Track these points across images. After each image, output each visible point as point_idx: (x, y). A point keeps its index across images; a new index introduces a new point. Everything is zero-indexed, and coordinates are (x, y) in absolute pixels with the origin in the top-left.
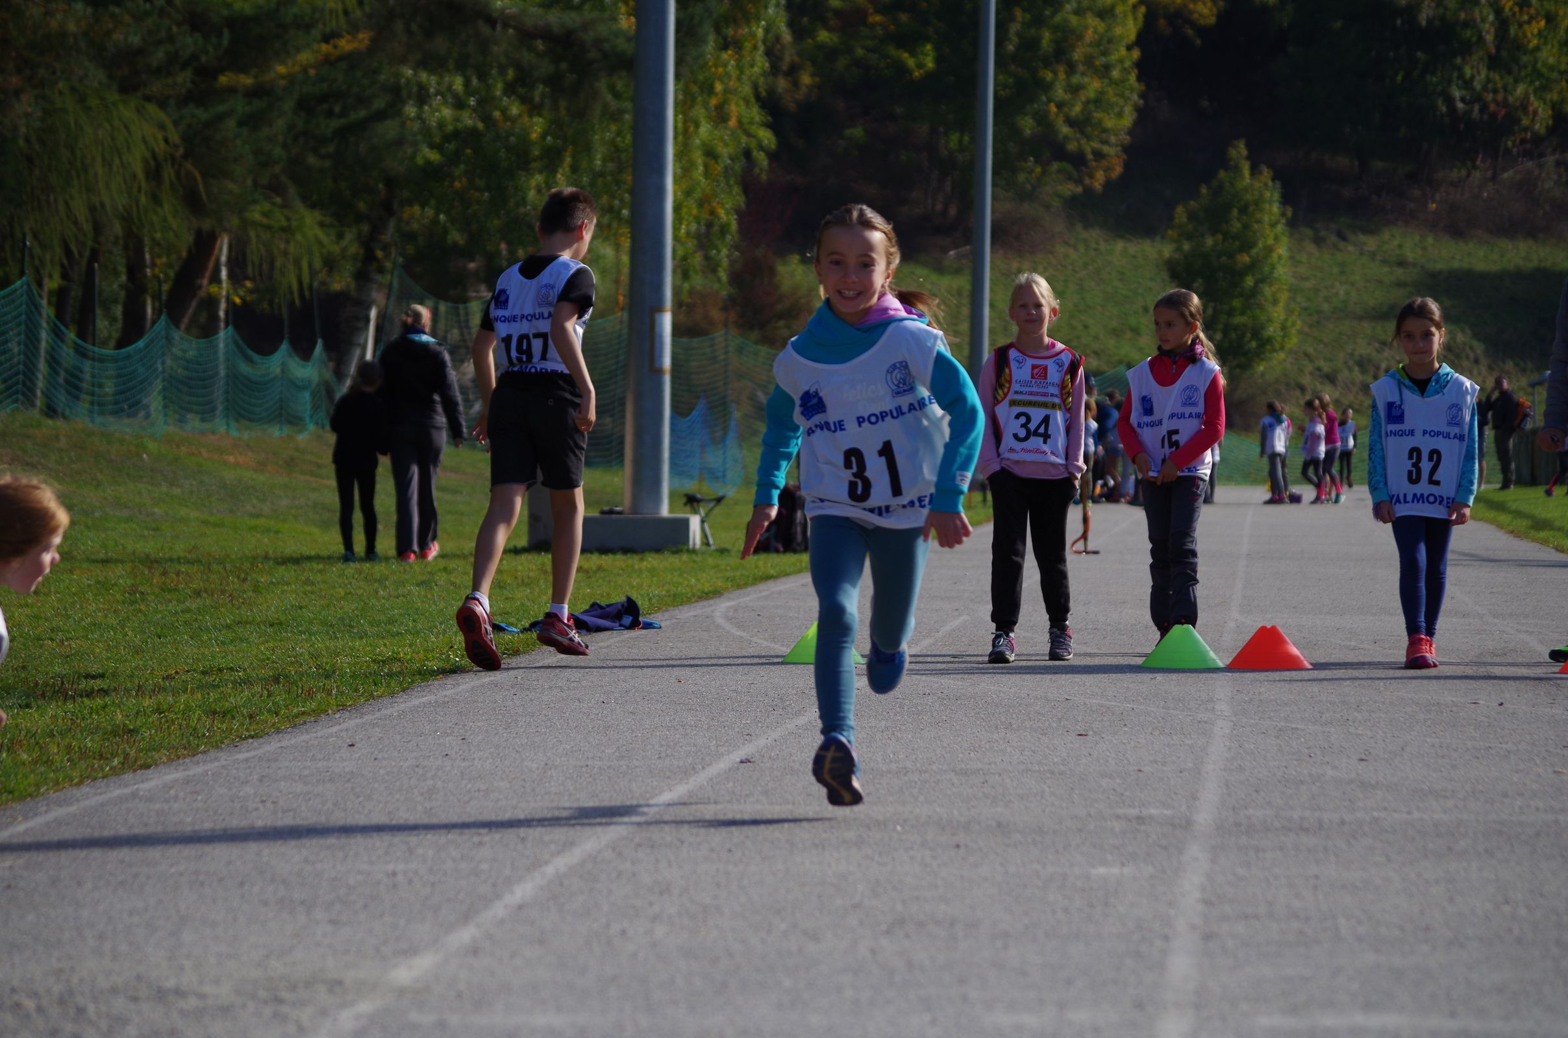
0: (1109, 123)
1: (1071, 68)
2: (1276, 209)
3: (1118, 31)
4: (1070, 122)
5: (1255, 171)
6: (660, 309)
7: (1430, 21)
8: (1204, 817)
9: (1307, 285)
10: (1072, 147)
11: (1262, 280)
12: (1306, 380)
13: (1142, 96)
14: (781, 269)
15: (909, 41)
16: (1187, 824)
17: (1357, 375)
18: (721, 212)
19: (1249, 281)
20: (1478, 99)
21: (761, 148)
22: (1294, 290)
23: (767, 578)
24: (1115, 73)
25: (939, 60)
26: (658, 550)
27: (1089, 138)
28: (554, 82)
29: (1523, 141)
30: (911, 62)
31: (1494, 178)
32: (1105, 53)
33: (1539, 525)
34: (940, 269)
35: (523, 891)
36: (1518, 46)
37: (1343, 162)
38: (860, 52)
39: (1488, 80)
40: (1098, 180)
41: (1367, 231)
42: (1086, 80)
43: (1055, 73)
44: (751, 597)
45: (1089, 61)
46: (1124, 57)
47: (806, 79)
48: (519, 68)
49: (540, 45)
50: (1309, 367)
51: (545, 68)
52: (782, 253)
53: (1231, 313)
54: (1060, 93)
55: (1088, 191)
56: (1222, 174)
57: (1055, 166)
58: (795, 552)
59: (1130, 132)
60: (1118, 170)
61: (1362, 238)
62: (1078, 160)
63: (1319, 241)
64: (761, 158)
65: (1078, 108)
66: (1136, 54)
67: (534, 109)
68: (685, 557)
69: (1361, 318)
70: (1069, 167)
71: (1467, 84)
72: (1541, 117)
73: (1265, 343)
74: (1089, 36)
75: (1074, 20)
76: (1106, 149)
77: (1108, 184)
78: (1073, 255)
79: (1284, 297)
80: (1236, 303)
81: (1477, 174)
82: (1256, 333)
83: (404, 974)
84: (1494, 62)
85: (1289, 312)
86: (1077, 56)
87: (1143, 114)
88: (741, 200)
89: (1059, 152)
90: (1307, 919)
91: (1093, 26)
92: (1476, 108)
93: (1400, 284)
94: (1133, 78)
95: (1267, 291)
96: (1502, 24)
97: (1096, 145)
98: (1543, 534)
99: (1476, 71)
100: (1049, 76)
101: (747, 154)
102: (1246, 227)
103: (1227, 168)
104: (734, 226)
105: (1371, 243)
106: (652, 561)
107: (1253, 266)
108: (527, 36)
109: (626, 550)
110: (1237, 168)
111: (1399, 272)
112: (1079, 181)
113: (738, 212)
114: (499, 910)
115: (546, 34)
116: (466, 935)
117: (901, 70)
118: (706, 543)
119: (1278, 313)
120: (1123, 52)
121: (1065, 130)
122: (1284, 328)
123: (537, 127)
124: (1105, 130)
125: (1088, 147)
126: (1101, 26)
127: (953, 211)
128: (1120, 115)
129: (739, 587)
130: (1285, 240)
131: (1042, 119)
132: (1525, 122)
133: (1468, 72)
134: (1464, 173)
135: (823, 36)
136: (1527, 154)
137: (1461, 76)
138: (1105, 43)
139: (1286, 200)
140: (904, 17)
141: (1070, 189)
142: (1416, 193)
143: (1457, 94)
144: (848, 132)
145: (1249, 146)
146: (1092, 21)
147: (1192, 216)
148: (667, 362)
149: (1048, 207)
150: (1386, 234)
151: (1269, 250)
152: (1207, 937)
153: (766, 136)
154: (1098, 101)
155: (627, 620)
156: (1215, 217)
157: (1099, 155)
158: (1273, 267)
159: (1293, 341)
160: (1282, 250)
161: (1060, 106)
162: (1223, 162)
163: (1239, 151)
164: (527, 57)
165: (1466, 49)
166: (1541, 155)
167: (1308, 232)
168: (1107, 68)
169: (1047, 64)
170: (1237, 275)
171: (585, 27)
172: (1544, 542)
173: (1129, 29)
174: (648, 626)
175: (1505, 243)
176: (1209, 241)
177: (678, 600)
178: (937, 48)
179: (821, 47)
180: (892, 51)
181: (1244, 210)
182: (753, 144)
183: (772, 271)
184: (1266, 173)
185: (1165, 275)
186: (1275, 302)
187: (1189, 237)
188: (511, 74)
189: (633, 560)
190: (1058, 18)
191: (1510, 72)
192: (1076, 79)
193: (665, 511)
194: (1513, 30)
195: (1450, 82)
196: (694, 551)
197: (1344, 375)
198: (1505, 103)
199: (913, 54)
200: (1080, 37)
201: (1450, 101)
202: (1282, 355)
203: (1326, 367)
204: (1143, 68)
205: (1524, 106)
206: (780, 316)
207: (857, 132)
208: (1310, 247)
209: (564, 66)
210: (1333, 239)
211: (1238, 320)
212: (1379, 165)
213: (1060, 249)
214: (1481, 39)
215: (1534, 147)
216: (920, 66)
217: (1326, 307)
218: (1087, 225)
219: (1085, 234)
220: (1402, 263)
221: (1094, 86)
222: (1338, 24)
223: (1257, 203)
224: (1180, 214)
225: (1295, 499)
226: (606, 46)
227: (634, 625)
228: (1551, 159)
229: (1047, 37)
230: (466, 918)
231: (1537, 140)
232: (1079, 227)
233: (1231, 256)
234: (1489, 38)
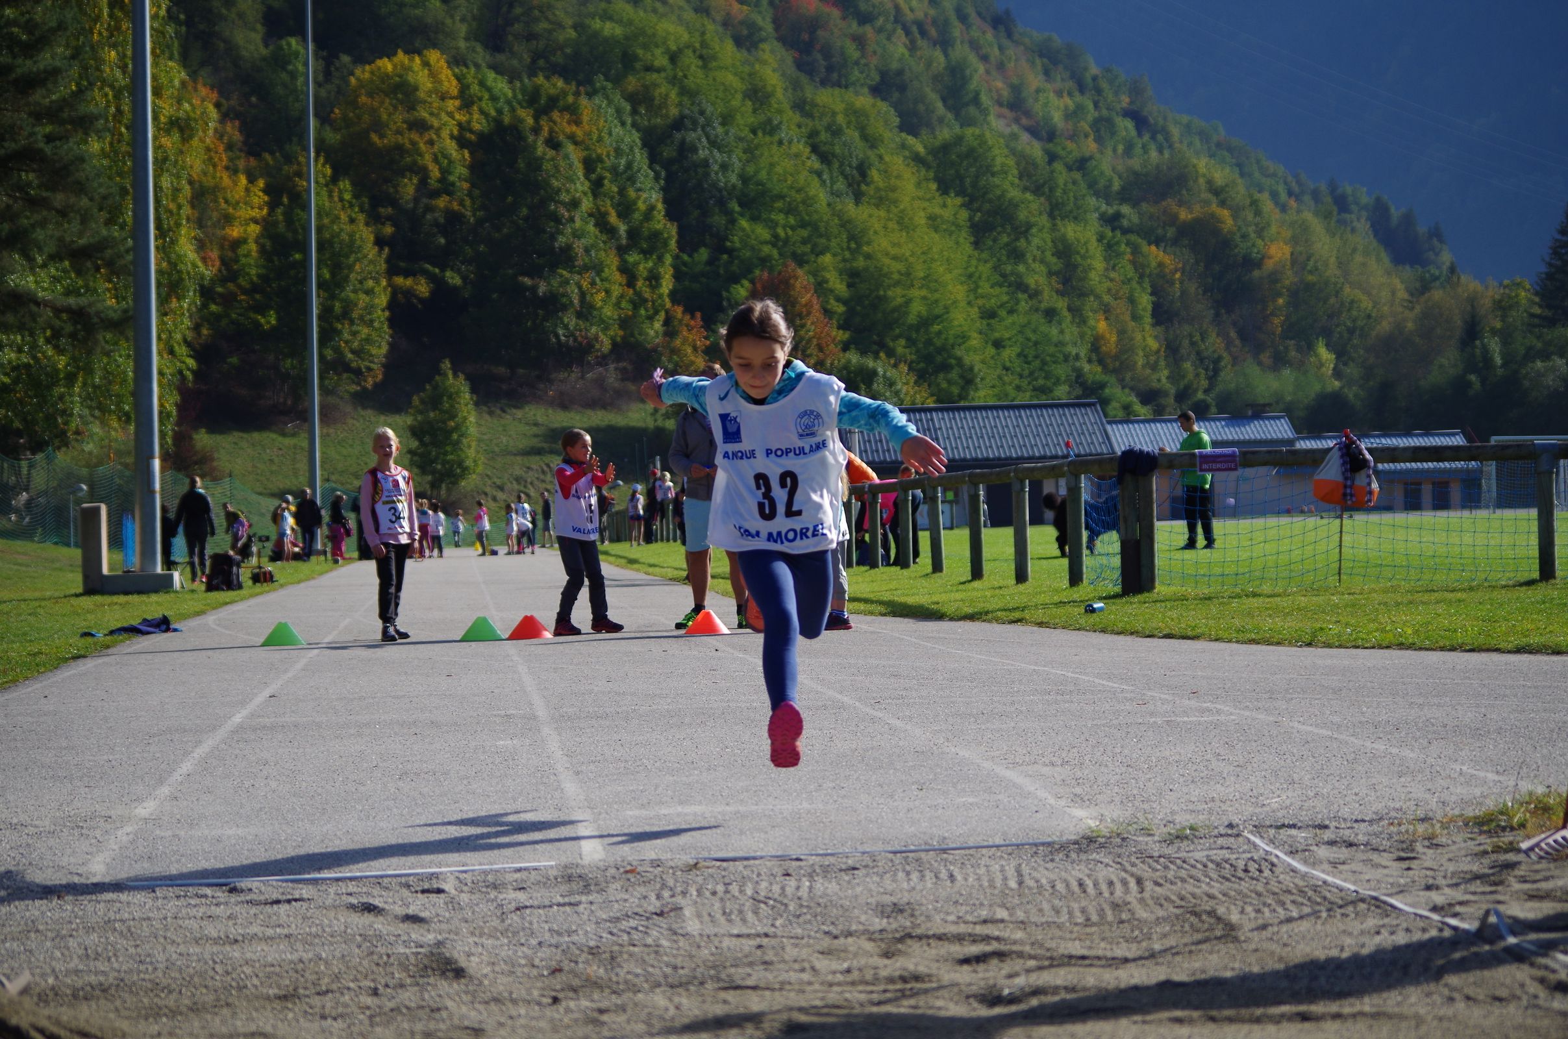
0: (374, 351)
1: (352, 322)
2: (467, 396)
3: (377, 301)
4: (353, 352)
5: (455, 375)
6: (152, 457)
7: (544, 293)
8: (541, 712)
9: (485, 437)
10: (354, 365)
11: (462, 435)
12: (488, 490)
13: (391, 336)
14: (196, 437)
15: (261, 309)
16: (534, 717)
17: (516, 486)
18: (167, 406)
19: (455, 436)
20: (572, 335)
21: (189, 369)
22: (479, 441)
23: (227, 604)
24: (376, 324)
25: (279, 319)
26: (156, 591)
27: (363, 360)
28: (73, 336)
29: (597, 357)
30: (263, 321)
31: (582, 377)
32: (370, 313)
33: (632, 561)
34: (284, 435)
35: (186, 767)
36: (591, 307)
37: (502, 370)
38: (234, 316)
39: (577, 325)
40: (369, 383)
41: (516, 407)
42: (360, 328)
43: (343, 324)
44: (224, 613)
45: (361, 318)
46: (381, 316)
47: (205, 332)
48: (52, 328)
49: (64, 316)
50: (489, 482)
51: (69, 328)
52: (196, 428)
53: (445, 454)
54: (346, 336)
55: (364, 389)
56: (437, 378)
57: (345, 375)
58: (233, 590)
59: (386, 356)
60: (380, 377)
61: (514, 411)
62: (358, 372)
63: (491, 413)
64: (188, 374)
65: (356, 344)
66: (387, 313)
67: (60, 351)
68: (172, 595)
69: (515, 455)
70: (352, 376)
71: (566, 327)
72: (605, 344)
73: (465, 469)
74: (361, 304)
75: (352, 296)
76: (372, 365)
77: (376, 385)
78: (358, 425)
79: (474, 444)
80: (449, 448)
81: (573, 375)
82: (460, 464)
83: (145, 810)
84: (579, 315)
85: (478, 452)
86: (355, 315)
87: (392, 346)
88: (178, 398)
89: (347, 368)
90: (626, 761)
91: (363, 299)
92: (571, 339)
93: (536, 436)
94: (385, 326)
95: (465, 441)
96: (583, 294)
97: (367, 363)
98: (636, 566)
99: (570, 320)
100: (339, 326)
101: (180, 372)
102: (452, 406)
103: (440, 374)
104: (174, 413)
105: (519, 413)
106: (154, 598)
107: (457, 428)
108: (58, 311)
109: (140, 592)
110: (445, 375)
111: (535, 430)
112: (359, 384)
113: (176, 405)
114: (177, 777)
115: (69, 310)
116: (165, 790)
117: (258, 325)
118: (183, 587)
119: (471, 453)
120: (380, 312)
121: (350, 356)
122: (475, 461)
123: (62, 362)
124: (372, 355)
125: (363, 365)
126: (367, 299)
127: (289, 402)
128: (380, 347)
129: (214, 609)
130: (473, 413)
131: (337, 350)
132: (597, 346)
133: (566, 320)
134: (566, 374)
135: (213, 307)
136: (600, 364)
137: (562, 322)
138: (370, 308)
139: (473, 391)
140: (258, 296)
141: (354, 388)
142: (542, 386)
143: (561, 332)
144: (229, 360)
145: (452, 363)
146: (362, 296)
147: (422, 402)
148: (157, 486)
149: (342, 398)
150: (527, 409)
151: (465, 418)
152: (578, 773)
153: (191, 362)
154: (368, 340)
155: (164, 627)
156: (435, 402)
157: (369, 369)
158: (467, 428)
159: (480, 469)
160: (472, 419)
161: (346, 342)
162: (438, 371)
163: (446, 365)
164: (57, 323)
165: (564, 308)
166: (607, 365)
167: (485, 408)
168: (372, 321)
169: (338, 320)
170: (448, 433)
171: (90, 305)
172: (638, 570)
173: (383, 300)
174: (175, 630)
175: (590, 412)
176: (432, 415)
177: (185, 617)
178: (277, 313)
179: (212, 314)
180: (252, 315)
181: (450, 397)
182: (184, 367)
183: (191, 438)
184: (462, 377)
185: (409, 434)
186: (469, 447)
187: (421, 412)
188: (48, 333)
189: (144, 598)
190: (343, 295)
191: (587, 320)
192: (355, 328)
193: (159, 570)
194: (588, 297)
195: (556, 326)
196: (177, 592)
197: (508, 486)
198: (586, 338)
199: (264, 316)
200: (356, 305)
201: (557, 336)
202: (474, 476)
203: (498, 482)
204: (392, 321)
205: (596, 338)
206: (196, 463)
207: (234, 360)
208: (487, 417)
209: (79, 327)
210: (498, 412)
211: (450, 457)
212: (521, 371)
213: (350, 421)
214: (571, 302)
215: (603, 360)
216: (269, 322)
217: (496, 449)
218: (364, 408)
219: (362, 413)
220: (536, 424)
221: (365, 331)
222: (495, 296)
223: (458, 393)
224: (416, 400)
225: (494, 553)
226: (102, 315)
227: (168, 630)
228: (612, 367)
229: (338, 306)
230: (161, 781)
231: (604, 357)
232: (359, 409)
233: (444, 422)
234: (576, 302)
